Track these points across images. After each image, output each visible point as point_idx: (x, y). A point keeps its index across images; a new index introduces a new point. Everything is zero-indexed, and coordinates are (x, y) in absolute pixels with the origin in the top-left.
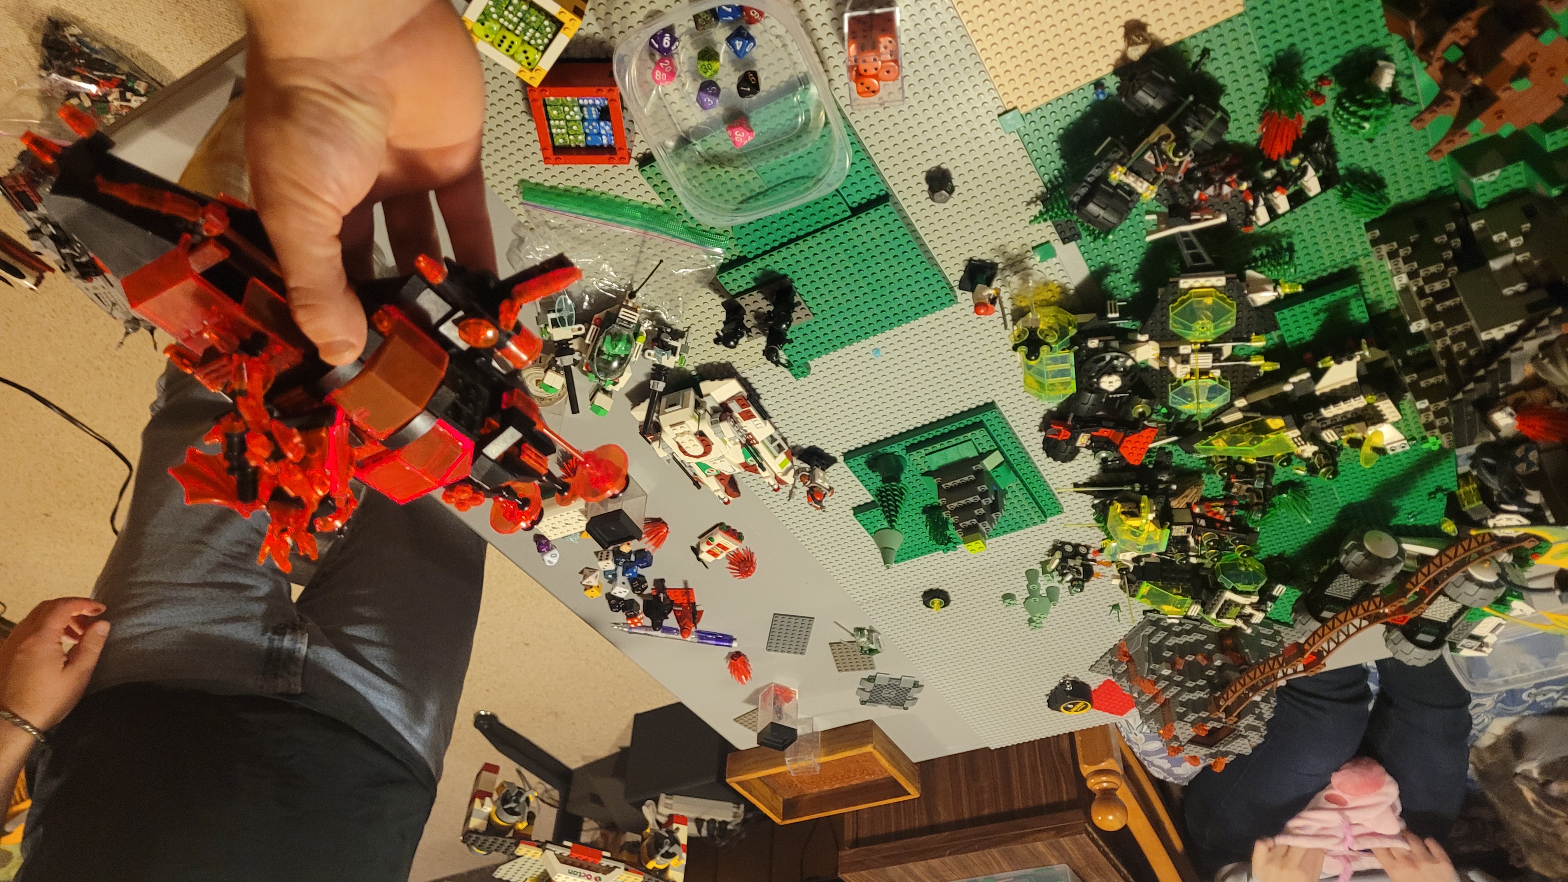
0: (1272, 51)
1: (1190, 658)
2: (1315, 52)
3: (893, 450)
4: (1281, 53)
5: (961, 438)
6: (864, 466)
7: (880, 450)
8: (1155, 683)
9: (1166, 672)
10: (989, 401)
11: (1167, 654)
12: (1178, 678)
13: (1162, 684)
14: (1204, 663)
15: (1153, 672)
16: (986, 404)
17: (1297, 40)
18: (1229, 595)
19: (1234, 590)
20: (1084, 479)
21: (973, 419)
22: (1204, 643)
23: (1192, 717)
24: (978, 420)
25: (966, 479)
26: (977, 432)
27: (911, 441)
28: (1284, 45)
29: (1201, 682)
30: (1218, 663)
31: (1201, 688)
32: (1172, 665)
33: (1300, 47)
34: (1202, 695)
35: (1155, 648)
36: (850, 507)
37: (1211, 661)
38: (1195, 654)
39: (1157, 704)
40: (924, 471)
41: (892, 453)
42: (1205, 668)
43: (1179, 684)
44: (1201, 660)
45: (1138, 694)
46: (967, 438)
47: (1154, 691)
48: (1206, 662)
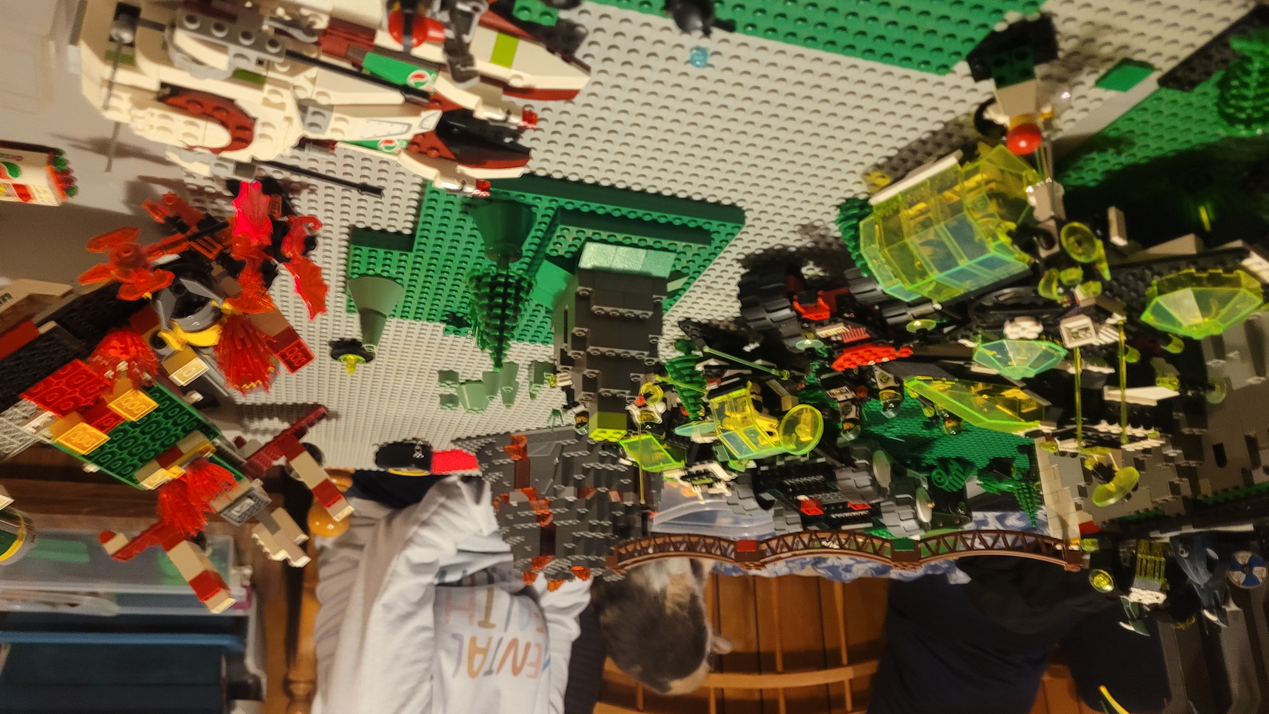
1: (602, 490)
3: (535, 202)
5: (665, 243)
7: (514, 193)
8: (550, 505)
9: (571, 498)
10: (740, 204)
11: (579, 477)
12: (582, 510)
13: (558, 509)
14: (616, 500)
15: (555, 492)
16: (733, 206)
18: (714, 467)
19: (724, 465)
21: (701, 222)
24: (706, 227)
25: (638, 312)
26: (693, 244)
27: (578, 204)
30: (629, 503)
32: (581, 489)
35: (568, 465)
36: (346, 224)
37: (622, 499)
38: (609, 486)
39: (538, 524)
40: (554, 254)
41: (529, 206)
42: (614, 506)
43: (581, 517)
44: (614, 496)
45: (519, 503)
46: (672, 248)
47: (543, 511)
48: (618, 499)
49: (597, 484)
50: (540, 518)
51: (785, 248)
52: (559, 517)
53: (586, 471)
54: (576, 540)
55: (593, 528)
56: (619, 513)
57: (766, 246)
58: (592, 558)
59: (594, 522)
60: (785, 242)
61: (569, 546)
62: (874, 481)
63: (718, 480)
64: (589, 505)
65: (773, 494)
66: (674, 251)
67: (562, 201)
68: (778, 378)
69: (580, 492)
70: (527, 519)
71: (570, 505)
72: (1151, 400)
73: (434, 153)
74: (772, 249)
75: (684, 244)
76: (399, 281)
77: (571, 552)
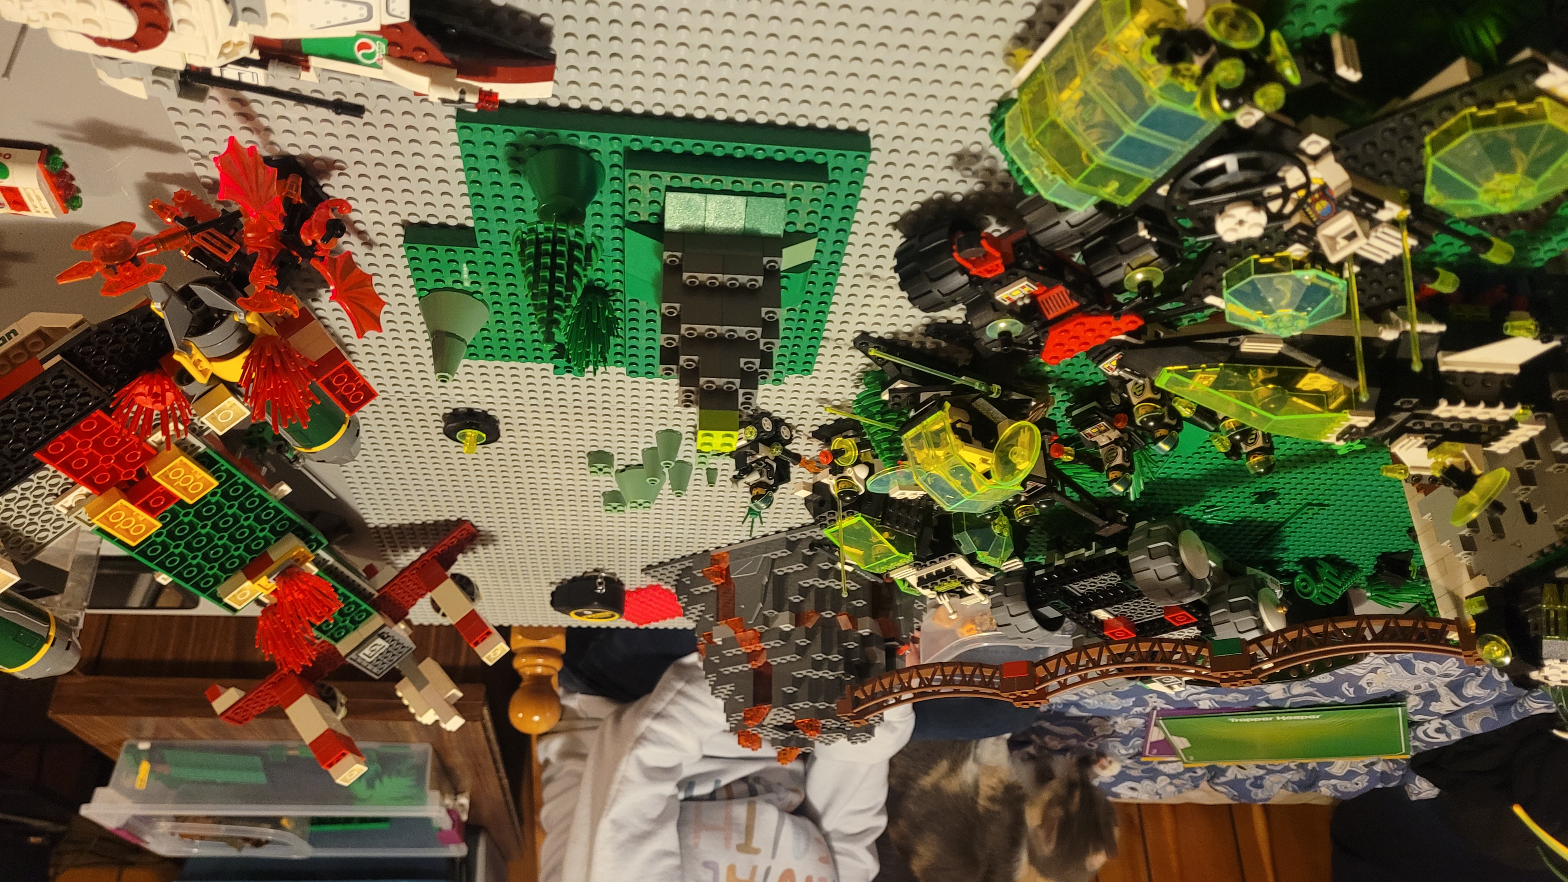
1: (828, 614)
3: (593, 144)
5: (768, 185)
6: (500, 153)
7: (563, 133)
8: (761, 637)
9: (787, 627)
10: (861, 127)
11: (795, 599)
12: (802, 642)
13: (772, 643)
14: (846, 626)
15: (766, 621)
16: (852, 131)
18: (960, 563)
19: (972, 560)
20: (883, 331)
21: (811, 153)
23: (803, 705)
24: (820, 160)
25: (743, 279)
26: (808, 185)
27: (647, 142)
29: (835, 657)
30: (865, 632)
31: (833, 666)
32: (799, 615)
34: (829, 675)
35: (780, 584)
36: (398, 220)
37: (855, 626)
38: (836, 609)
39: (750, 666)
40: (634, 219)
41: (588, 152)
42: (844, 636)
43: (801, 651)
44: (843, 621)
45: (723, 640)
46: (778, 190)
47: (753, 648)
48: (850, 627)
49: (819, 608)
50: (751, 657)
51: (946, 199)
52: (774, 652)
53: (803, 591)
54: (797, 682)
55: (817, 666)
56: (852, 645)
57: (922, 197)
58: (821, 705)
59: (819, 657)
60: (944, 187)
61: (789, 690)
62: (1182, 569)
63: (969, 582)
64: (810, 634)
65: (1055, 607)
66: (783, 196)
67: (627, 139)
68: (986, 396)
69: (798, 620)
70: (735, 660)
71: (785, 636)
72: (1511, 366)
73: (421, 56)
74: (930, 201)
75: (792, 183)
76: (477, 295)
77: (791, 699)
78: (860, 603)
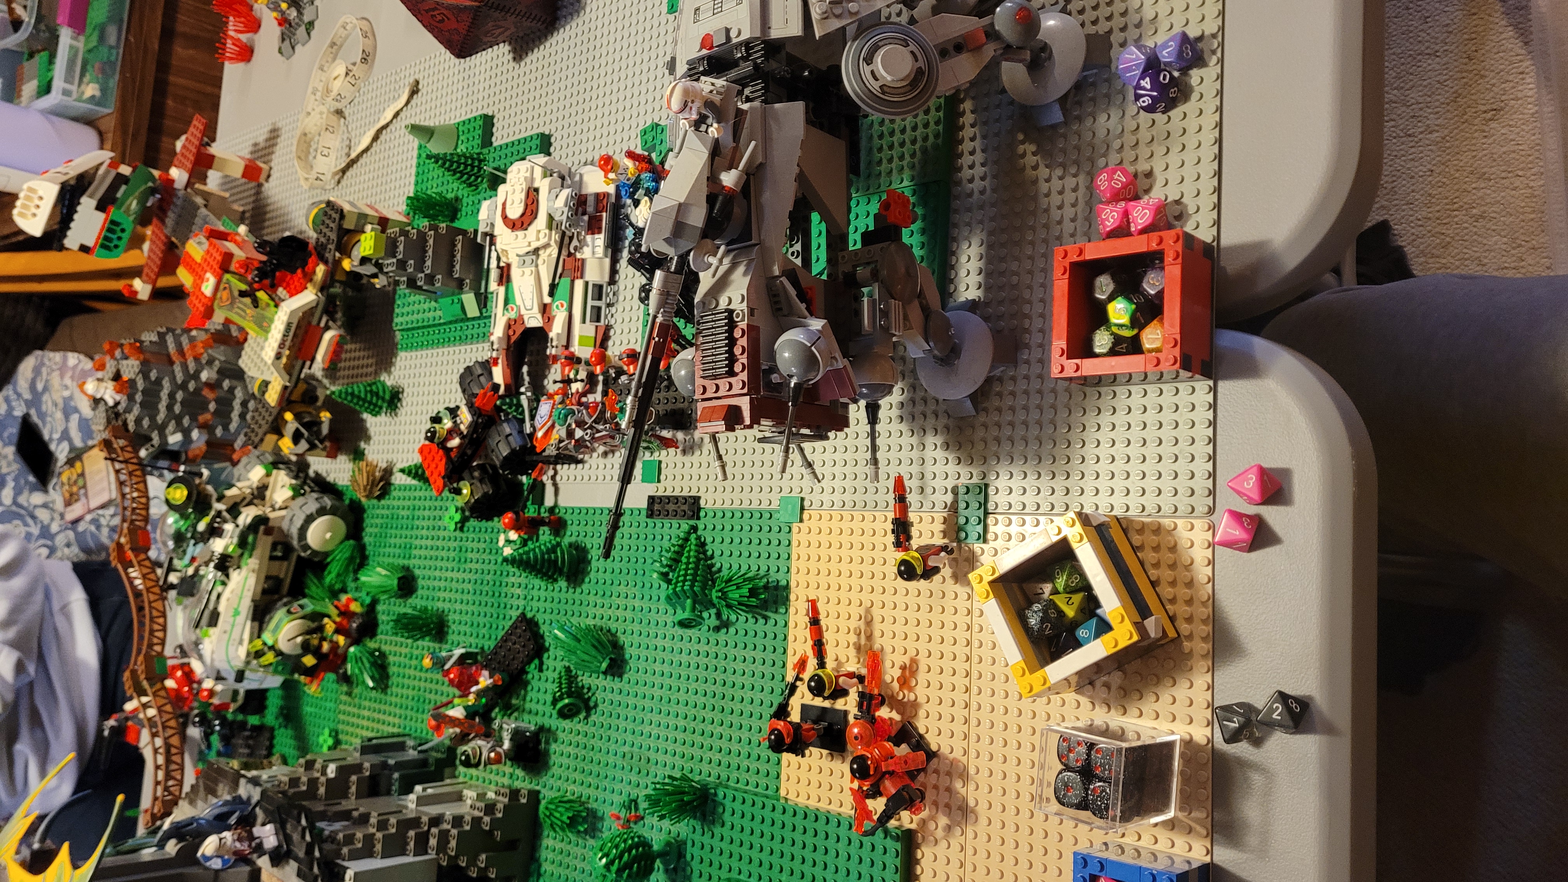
0: (728, 802)
1: (212, 406)
2: (706, 839)
4: (721, 810)
8: (197, 359)
9: (204, 376)
11: (226, 384)
12: (192, 386)
13: (192, 366)
14: (201, 419)
15: (210, 362)
17: (726, 831)
22: (226, 428)
23: (140, 384)
25: (458, 268)
28: (727, 816)
29: (177, 409)
30: (195, 434)
32: (213, 386)
33: (718, 830)
34: (163, 404)
37: (200, 428)
38: (216, 413)
39: (173, 351)
42: (194, 418)
43: (184, 386)
44: (205, 418)
45: (195, 335)
47: (188, 353)
48: (201, 423)
49: (217, 401)
50: (181, 352)
52: (185, 367)
53: (231, 390)
54: (159, 381)
55: (172, 396)
58: (139, 397)
59: (179, 396)
61: (153, 375)
64: (197, 391)
69: (209, 385)
70: (178, 342)
71: (196, 376)
77: (146, 376)
78: (219, 432)
